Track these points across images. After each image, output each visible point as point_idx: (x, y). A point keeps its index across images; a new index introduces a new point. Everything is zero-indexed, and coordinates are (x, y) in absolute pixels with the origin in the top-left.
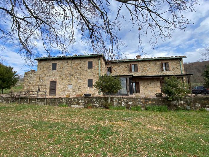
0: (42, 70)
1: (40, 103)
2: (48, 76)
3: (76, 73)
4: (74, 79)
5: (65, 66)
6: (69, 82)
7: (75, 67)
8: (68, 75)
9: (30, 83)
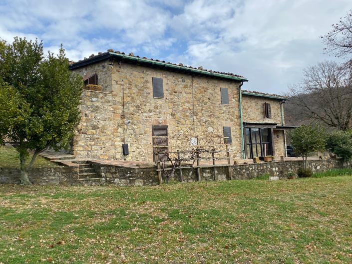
0: (127, 91)
1: (219, 176)
2: (145, 112)
3: (202, 110)
4: (199, 124)
5: (180, 89)
6: (190, 129)
7: (199, 96)
8: (188, 114)
9: (95, 128)
